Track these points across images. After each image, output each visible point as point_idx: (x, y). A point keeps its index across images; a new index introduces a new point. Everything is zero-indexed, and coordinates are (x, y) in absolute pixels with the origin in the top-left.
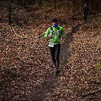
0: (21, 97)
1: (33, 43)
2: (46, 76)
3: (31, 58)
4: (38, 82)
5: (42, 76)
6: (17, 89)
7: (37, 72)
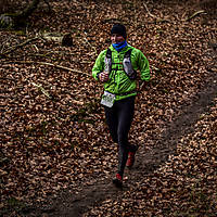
0: (156, 120)
1: (178, 29)
2: (199, 86)
3: (175, 54)
4: (186, 95)
5: (192, 86)
6: (150, 105)
7: (184, 79)
